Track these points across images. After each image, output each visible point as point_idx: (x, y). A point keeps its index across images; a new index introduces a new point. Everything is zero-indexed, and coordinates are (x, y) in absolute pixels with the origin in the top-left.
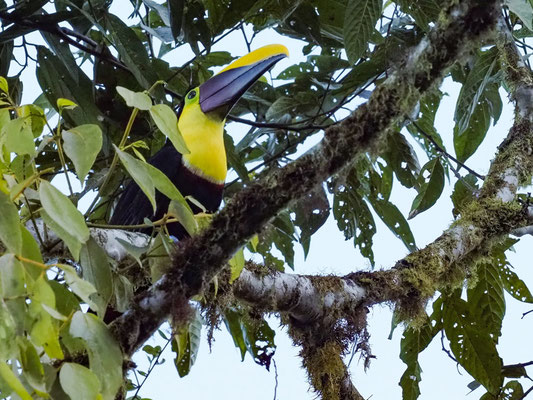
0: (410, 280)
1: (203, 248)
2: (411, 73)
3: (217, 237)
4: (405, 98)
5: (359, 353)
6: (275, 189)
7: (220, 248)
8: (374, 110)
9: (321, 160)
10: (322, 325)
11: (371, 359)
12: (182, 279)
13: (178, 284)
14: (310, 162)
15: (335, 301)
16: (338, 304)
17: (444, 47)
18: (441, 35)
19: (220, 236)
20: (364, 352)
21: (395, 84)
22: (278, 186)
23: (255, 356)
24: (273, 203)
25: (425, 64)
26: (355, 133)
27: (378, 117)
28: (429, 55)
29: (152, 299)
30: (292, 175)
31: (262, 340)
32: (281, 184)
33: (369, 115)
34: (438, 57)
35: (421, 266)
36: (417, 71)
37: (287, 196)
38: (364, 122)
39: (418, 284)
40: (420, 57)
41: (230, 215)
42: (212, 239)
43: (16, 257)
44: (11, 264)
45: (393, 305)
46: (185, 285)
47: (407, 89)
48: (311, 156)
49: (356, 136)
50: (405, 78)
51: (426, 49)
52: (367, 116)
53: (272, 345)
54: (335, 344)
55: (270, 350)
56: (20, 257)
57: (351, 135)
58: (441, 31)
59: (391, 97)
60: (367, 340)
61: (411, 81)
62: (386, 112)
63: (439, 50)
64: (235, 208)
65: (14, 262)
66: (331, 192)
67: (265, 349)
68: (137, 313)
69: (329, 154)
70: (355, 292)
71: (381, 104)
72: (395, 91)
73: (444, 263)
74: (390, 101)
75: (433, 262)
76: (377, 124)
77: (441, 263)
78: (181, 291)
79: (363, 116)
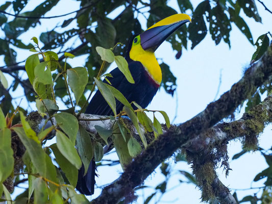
0: (250, 126)
1: (141, 164)
2: (253, 78)
3: (149, 158)
4: (249, 91)
5: (223, 167)
6: (180, 135)
7: (150, 164)
8: (233, 96)
9: (205, 121)
10: (203, 154)
11: (229, 170)
12: (130, 179)
13: (128, 182)
14: (199, 121)
15: (211, 141)
16: (212, 143)
17: (270, 65)
18: (269, 59)
19: (151, 157)
20: (226, 167)
21: (244, 83)
22: (182, 133)
23: (166, 90)
24: (179, 141)
25: (260, 74)
26: (223, 108)
27: (235, 100)
28: (262, 68)
29: (114, 189)
30: (189, 128)
31: (170, 81)
32: (183, 132)
33: (231, 99)
34: (267, 70)
35: (256, 117)
36: (256, 77)
37: (186, 138)
38: (227, 103)
39: (255, 128)
40: (258, 70)
41: (156, 147)
42: (147, 159)
43: (43, 179)
44: (40, 183)
45: (241, 139)
46: (132, 183)
47: (250, 86)
48: (199, 118)
49: (223, 110)
50: (250, 81)
51: (261, 66)
52: (229, 99)
53: (175, 84)
54: (210, 163)
55: (174, 87)
56: (45, 179)
57: (220, 109)
58: (269, 56)
59: (242, 90)
60: (227, 160)
61: (253, 82)
62: (239, 98)
63: (268, 66)
64: (159, 144)
65: (42, 182)
66: (208, 21)
67: (171, 87)
68: (107, 196)
69: (209, 118)
70: (221, 135)
71: (236, 93)
72: (244, 87)
73: (269, 113)
74: (241, 92)
75: (263, 114)
76: (235, 103)
77: (267, 114)
78: (129, 186)
79: (227, 99)
